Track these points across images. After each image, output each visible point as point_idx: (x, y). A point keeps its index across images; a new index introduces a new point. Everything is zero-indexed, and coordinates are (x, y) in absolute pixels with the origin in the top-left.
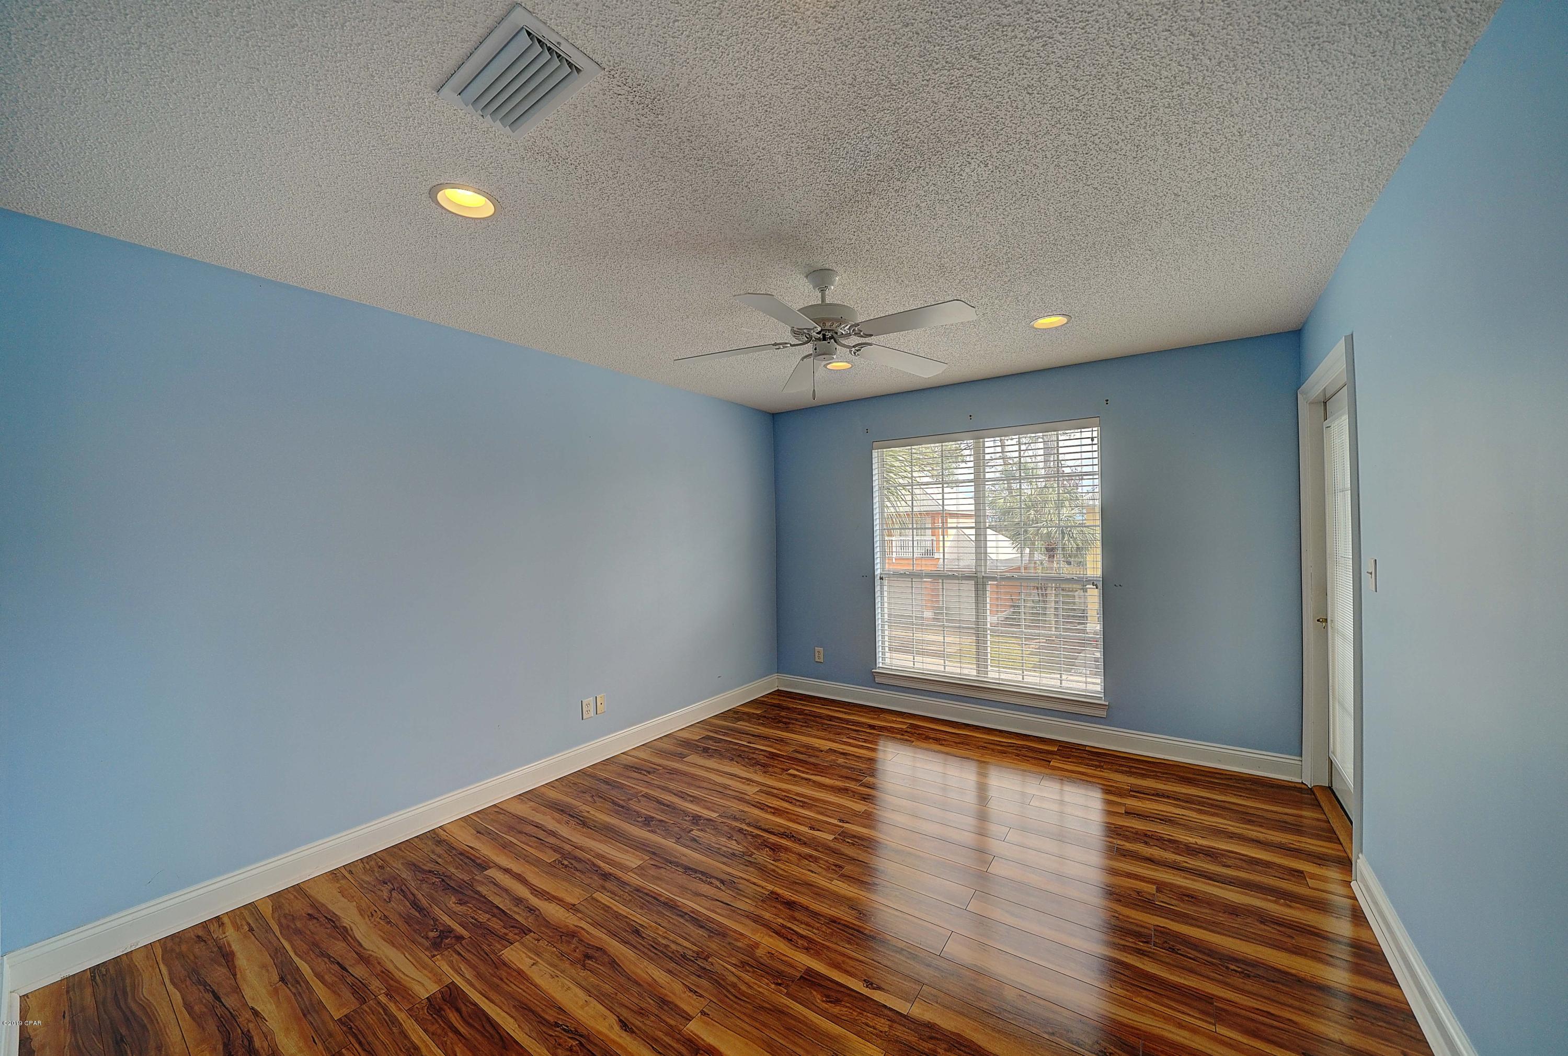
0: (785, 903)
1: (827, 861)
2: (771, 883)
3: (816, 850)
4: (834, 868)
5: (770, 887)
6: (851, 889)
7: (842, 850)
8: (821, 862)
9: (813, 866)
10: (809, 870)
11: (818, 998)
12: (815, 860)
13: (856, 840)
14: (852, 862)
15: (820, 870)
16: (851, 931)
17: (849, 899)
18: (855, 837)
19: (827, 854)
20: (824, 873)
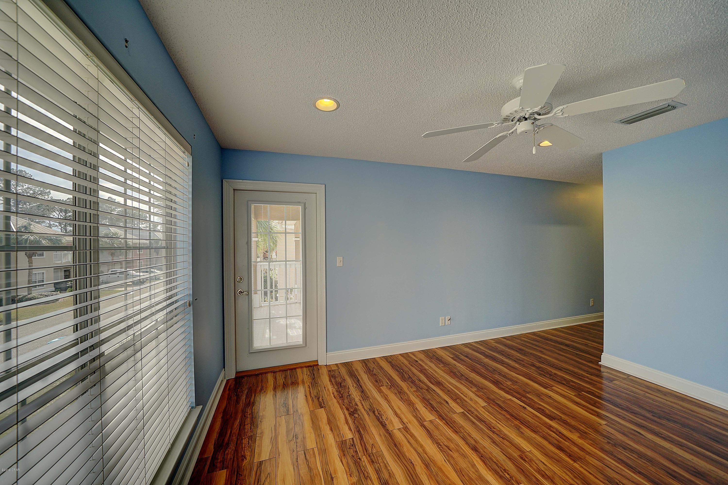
0: (564, 451)
1: (531, 466)
2: (576, 468)
3: (537, 480)
4: (526, 459)
5: (575, 465)
6: (519, 442)
7: (515, 470)
8: (536, 468)
9: (542, 467)
10: (546, 465)
11: (547, 411)
12: (539, 471)
13: (501, 473)
14: (511, 457)
15: (537, 462)
16: (527, 425)
17: (522, 437)
18: (501, 477)
19: (529, 473)
20: (534, 459)
